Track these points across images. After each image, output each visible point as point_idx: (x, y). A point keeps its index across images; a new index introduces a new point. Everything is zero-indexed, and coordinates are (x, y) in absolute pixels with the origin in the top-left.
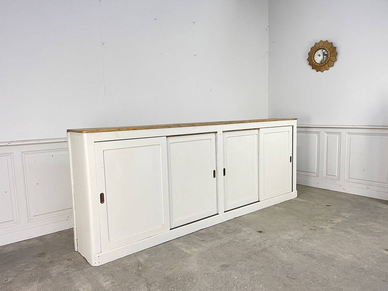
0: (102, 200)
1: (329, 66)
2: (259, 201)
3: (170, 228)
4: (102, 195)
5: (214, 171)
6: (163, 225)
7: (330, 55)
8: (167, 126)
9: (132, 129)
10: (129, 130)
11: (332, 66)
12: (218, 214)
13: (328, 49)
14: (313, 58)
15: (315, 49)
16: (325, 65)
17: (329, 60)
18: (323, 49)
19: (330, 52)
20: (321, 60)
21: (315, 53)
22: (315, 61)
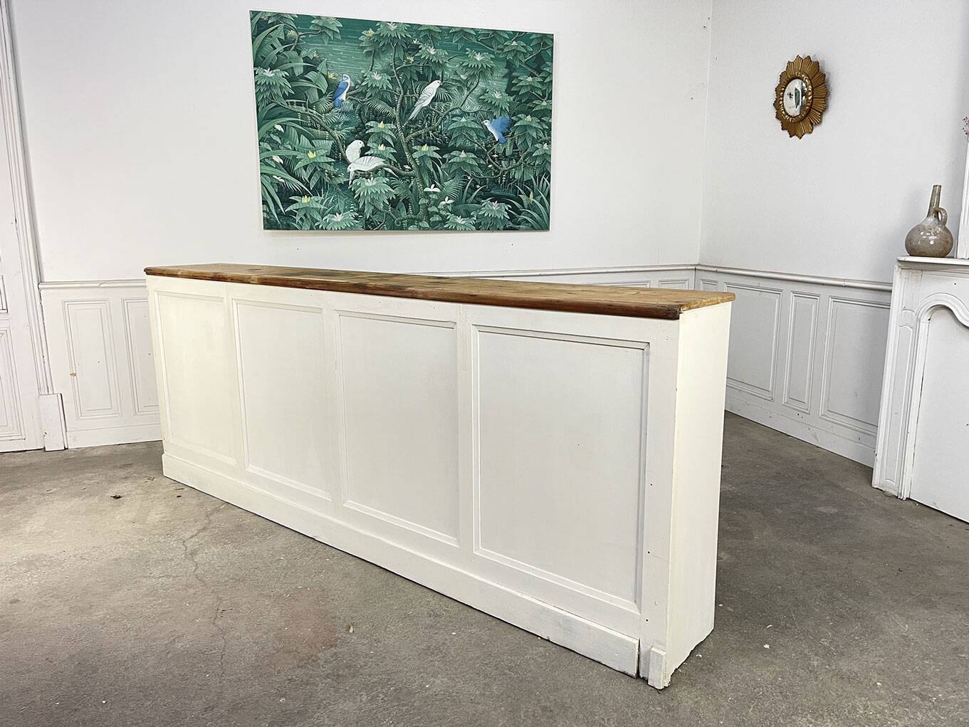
1: (811, 123)
7: (813, 94)
11: (818, 123)
13: (809, 79)
14: (781, 102)
15: (786, 79)
16: (802, 120)
17: (811, 107)
18: (799, 78)
19: (812, 86)
20: (792, 108)
21: (785, 88)
22: (785, 110)
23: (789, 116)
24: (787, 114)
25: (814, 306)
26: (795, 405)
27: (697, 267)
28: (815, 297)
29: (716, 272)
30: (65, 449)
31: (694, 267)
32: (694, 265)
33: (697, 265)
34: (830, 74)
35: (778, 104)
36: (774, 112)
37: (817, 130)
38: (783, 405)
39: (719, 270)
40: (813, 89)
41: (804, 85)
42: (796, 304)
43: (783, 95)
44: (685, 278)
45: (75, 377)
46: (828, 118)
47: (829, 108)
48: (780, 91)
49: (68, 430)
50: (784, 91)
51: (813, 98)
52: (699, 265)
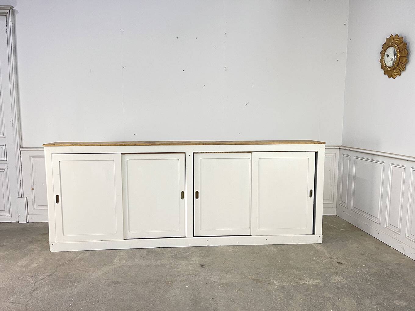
0: (57, 201)
1: (400, 70)
2: (251, 235)
3: (124, 238)
4: (57, 197)
5: (183, 193)
6: (116, 233)
7: (400, 54)
8: (122, 144)
9: (85, 145)
10: (82, 146)
11: (404, 70)
12: (186, 237)
13: (398, 46)
14: (383, 60)
15: (386, 47)
16: (395, 68)
17: (399, 62)
18: (392, 46)
19: (399, 50)
20: (389, 62)
21: (385, 52)
22: (385, 64)
23: (388, 67)
24: (387, 66)
25: (403, 172)
26: (392, 228)
27: (340, 147)
28: (403, 167)
29: (350, 150)
30: (27, 222)
31: (338, 147)
32: (338, 146)
33: (340, 146)
34: (409, 43)
35: (382, 61)
36: (379, 65)
37: (403, 74)
38: (385, 228)
39: (351, 149)
40: (400, 52)
41: (395, 50)
42: (393, 170)
43: (384, 56)
44: (333, 153)
45: (33, 190)
46: (409, 67)
47: (410, 62)
48: (383, 54)
49: (29, 214)
50: (384, 54)
51: (400, 56)
52: (342, 146)
